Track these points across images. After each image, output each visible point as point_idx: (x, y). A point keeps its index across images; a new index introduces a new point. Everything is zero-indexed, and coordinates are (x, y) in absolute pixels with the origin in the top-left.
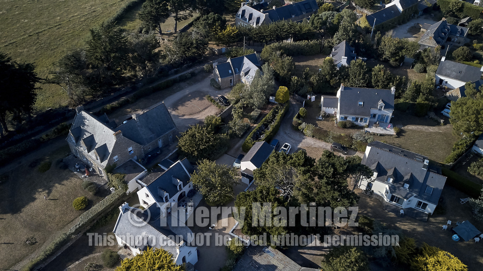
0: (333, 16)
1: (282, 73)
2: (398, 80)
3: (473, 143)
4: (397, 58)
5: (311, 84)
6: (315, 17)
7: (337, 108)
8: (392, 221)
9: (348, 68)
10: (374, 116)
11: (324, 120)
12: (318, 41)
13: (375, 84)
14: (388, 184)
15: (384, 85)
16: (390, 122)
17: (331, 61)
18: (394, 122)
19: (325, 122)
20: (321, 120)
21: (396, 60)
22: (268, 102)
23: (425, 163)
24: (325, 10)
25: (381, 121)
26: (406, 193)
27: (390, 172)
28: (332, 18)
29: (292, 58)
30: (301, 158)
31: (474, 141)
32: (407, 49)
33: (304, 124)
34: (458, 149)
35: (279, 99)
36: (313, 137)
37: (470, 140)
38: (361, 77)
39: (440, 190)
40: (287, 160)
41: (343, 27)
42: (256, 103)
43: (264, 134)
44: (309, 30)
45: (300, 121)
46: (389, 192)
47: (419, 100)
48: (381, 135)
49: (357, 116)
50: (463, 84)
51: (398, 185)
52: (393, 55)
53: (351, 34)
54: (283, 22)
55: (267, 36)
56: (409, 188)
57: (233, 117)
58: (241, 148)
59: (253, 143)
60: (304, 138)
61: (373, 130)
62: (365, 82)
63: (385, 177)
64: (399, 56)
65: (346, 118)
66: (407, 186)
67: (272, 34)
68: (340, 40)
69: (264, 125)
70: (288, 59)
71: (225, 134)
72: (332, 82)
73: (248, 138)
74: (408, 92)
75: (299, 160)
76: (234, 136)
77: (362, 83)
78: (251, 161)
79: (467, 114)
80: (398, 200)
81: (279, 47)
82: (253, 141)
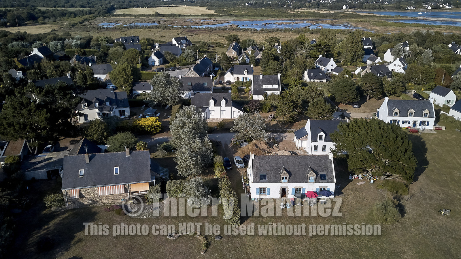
3: (132, 90)
9: (25, 78)
14: (96, 108)
26: (109, 108)
27: (94, 100)
46: (100, 113)
51: (103, 106)
56: (110, 105)
63: (93, 105)
66: (108, 104)
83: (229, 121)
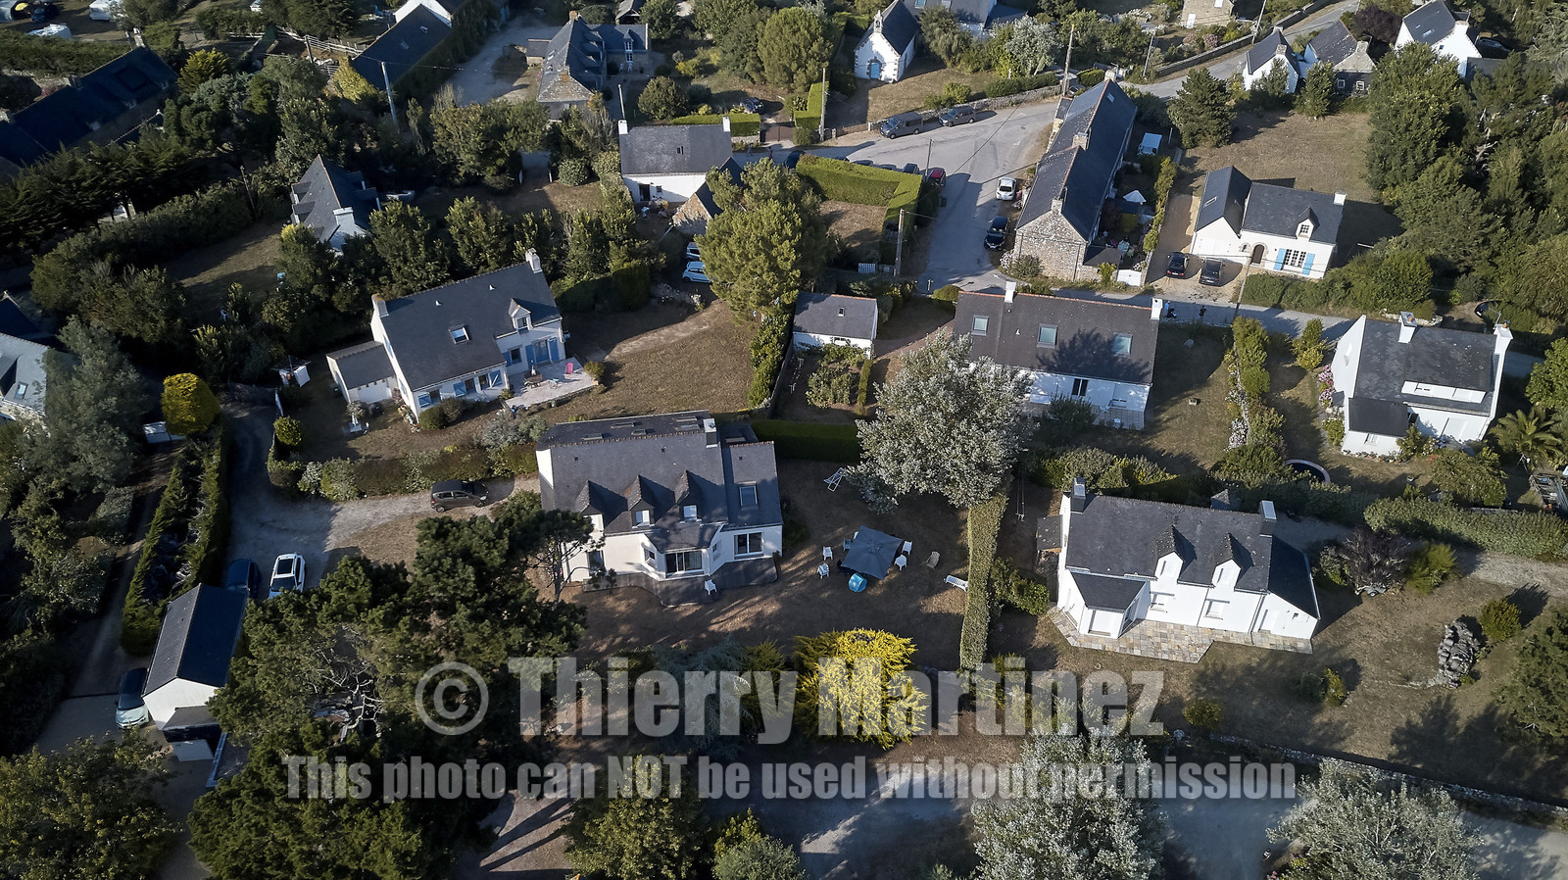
0: (241, 89)
1: (150, 333)
2: (533, 226)
3: (791, 328)
4: (501, 162)
5: (272, 332)
6: (180, 107)
7: (393, 374)
8: (698, 623)
9: (368, 240)
10: (515, 355)
11: (371, 429)
12: (230, 185)
13: (473, 259)
14: (642, 529)
15: (500, 253)
16: (568, 356)
17: (305, 238)
18: (578, 348)
19: (378, 434)
20: (361, 433)
21: (501, 171)
22: (147, 449)
23: (708, 429)
24: (202, 75)
25: (541, 363)
26: (698, 532)
27: (634, 496)
28: (241, 98)
29: (161, 270)
30: (356, 582)
31: (791, 321)
32: (516, 129)
33: (311, 467)
34: (765, 356)
35: (182, 421)
36: (361, 495)
37: (781, 323)
38: (423, 255)
39: (773, 481)
40: (312, 610)
41: (291, 116)
42: (99, 471)
43: (185, 562)
44: (179, 157)
45: (293, 466)
46: (655, 550)
47: (614, 264)
48: (560, 402)
49: (467, 376)
50: (698, 180)
51: (670, 520)
52: (487, 155)
53: (328, 130)
54: (65, 156)
55: (25, 223)
56: (700, 514)
57: (31, 556)
58: (120, 651)
59: (157, 611)
60: (334, 514)
61: (532, 396)
62: (442, 265)
63: (627, 515)
64: (502, 155)
65: (435, 395)
66: (691, 511)
67: (43, 212)
68: (303, 160)
69: (167, 530)
70: (150, 279)
71: (29, 632)
72: (341, 301)
73: (130, 601)
74: (576, 252)
75: (351, 590)
76: (66, 622)
77: (435, 272)
78: (181, 675)
79: (745, 256)
80: (689, 560)
81: (92, 249)
82: (155, 604)
83: (1241, 659)
